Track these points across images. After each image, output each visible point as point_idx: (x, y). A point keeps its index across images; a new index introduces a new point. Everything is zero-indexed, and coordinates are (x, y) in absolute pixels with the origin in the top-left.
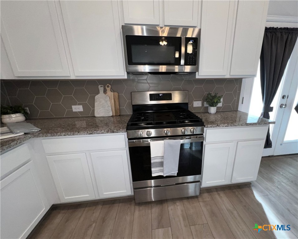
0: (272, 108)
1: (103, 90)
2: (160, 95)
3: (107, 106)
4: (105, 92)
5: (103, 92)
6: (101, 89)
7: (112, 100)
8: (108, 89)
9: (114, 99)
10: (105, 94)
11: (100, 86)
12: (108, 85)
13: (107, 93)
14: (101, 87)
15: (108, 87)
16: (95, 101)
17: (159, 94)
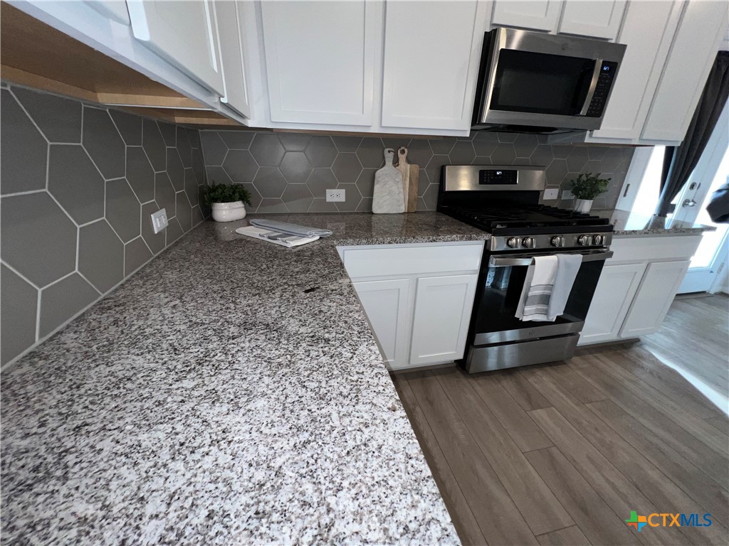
0: (674, 206)
1: (392, 160)
2: (498, 173)
3: (397, 192)
4: (396, 162)
5: (391, 163)
6: (389, 157)
7: (406, 180)
8: (402, 158)
9: (410, 178)
10: (395, 167)
11: (387, 150)
12: (402, 148)
13: (398, 166)
14: (389, 152)
15: (403, 152)
16: (376, 182)
17: (496, 171)
